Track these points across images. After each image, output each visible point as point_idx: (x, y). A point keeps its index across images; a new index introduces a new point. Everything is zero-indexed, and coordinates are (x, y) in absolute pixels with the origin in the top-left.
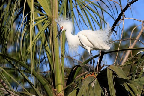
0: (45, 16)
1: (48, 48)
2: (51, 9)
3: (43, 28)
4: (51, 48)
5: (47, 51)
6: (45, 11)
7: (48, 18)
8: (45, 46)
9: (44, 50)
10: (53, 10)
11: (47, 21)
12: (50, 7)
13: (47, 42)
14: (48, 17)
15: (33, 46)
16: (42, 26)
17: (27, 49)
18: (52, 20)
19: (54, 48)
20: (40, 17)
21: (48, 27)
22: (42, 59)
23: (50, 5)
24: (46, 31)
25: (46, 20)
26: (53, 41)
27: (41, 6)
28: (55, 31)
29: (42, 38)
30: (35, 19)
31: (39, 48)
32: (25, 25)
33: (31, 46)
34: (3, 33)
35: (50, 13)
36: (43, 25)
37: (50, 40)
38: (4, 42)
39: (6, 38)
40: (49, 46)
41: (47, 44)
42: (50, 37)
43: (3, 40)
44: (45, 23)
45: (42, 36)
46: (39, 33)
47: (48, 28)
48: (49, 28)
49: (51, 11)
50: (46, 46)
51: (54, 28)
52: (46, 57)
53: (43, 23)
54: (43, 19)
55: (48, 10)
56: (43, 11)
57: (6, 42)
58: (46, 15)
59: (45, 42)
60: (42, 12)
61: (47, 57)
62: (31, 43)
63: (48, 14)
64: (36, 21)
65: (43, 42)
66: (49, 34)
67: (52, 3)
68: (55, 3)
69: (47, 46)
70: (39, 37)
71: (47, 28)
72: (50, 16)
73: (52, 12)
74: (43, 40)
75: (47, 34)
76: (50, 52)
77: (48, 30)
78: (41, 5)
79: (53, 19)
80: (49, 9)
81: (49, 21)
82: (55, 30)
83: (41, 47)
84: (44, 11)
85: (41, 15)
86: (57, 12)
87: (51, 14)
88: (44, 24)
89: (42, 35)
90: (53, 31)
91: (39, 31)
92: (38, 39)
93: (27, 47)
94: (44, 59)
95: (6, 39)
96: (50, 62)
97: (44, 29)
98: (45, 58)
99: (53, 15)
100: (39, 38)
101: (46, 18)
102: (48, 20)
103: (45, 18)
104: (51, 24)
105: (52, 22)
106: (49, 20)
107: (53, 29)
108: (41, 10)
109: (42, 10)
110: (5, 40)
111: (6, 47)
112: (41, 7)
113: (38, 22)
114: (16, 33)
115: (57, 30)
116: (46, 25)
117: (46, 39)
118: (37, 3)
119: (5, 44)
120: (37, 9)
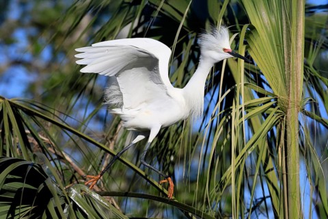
0: (269, 98)
1: (273, 175)
2: (286, 82)
3: (263, 127)
4: (280, 176)
5: (270, 181)
6: (270, 85)
7: (276, 104)
8: (267, 169)
9: (264, 179)
10: (291, 83)
11: (273, 110)
12: (284, 75)
13: (270, 159)
14: (276, 99)
15: (238, 171)
16: (262, 122)
17: (221, 176)
18: (287, 109)
20: (257, 99)
21: (276, 124)
22: (256, 200)
23: (283, 70)
24: (269, 133)
25: (273, 106)
26: (286, 159)
27: (262, 74)
28: (293, 136)
29: (258, 151)
30: (247, 103)
31: (252, 175)
32: (221, 117)
33: (232, 169)
34: (166, 135)
35: (283, 90)
36: (263, 118)
37: (280, 156)
38: (168, 157)
39: (170, 146)
40: (275, 170)
41: (271, 165)
42: (280, 149)
43: (165, 152)
44: (268, 115)
45: (260, 146)
46: (253, 138)
47: (276, 126)
48: (279, 126)
49: (286, 86)
50: (269, 171)
51: (291, 126)
52: (267, 197)
53: (263, 114)
54: (264, 104)
55: (278, 83)
56: (265, 85)
57: (172, 158)
58: (273, 95)
59: (267, 160)
60: (262, 87)
61: (270, 196)
62: (234, 161)
63: (276, 93)
64: (248, 108)
65: (261, 161)
66: (277, 141)
67: (289, 65)
68: (297, 67)
69: (272, 169)
70: (253, 147)
71: (274, 128)
72: (282, 97)
73: (287, 87)
74: (263, 156)
75: (272, 140)
77: (276, 131)
78: (262, 70)
79: (288, 104)
80: (280, 80)
81: (279, 109)
82: (293, 132)
83: (257, 172)
84: (268, 85)
85: (261, 95)
86: (299, 88)
87: (285, 93)
88: (266, 118)
89: (259, 142)
90: (289, 135)
91: (254, 133)
92: (249, 152)
94: (261, 202)
95: (171, 150)
97: (267, 129)
98: (264, 199)
99: (289, 95)
100: (253, 151)
101: (273, 102)
102: (277, 108)
103: (270, 101)
104: (283, 117)
105: (286, 113)
106: (278, 107)
107: (288, 130)
108: (260, 82)
109: (264, 82)
110: (169, 153)
111: (171, 169)
112: (262, 76)
113: (252, 112)
114: (197, 136)
115: (297, 132)
116: (271, 119)
117: (269, 151)
118: (252, 65)
119: (168, 161)
120: (251, 79)
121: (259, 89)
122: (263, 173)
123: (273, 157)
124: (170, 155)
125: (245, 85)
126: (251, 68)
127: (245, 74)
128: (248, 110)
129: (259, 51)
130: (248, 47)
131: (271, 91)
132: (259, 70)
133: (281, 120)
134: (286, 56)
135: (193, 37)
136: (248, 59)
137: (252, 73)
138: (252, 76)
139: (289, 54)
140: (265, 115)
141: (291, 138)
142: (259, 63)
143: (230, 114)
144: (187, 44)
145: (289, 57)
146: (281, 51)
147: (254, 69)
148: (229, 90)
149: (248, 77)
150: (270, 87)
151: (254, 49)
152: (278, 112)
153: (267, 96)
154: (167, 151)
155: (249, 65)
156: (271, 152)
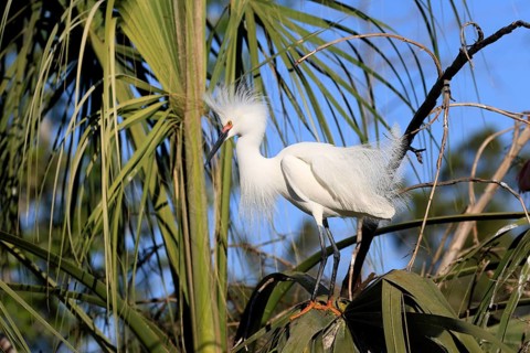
0: (157, 95)
1: (167, 213)
2: (181, 70)
3: (148, 140)
4: (177, 213)
5: (162, 221)
6: (158, 77)
7: (168, 104)
8: (158, 203)
9: (153, 218)
10: (188, 73)
11: (163, 115)
12: (177, 61)
13: (163, 189)
14: (167, 98)
16: (147, 132)
18: (183, 112)
19: (191, 211)
20: (138, 99)
21: (168, 135)
22: (144, 251)
23: (176, 53)
24: (159, 149)
25: (162, 109)
26: (186, 187)
27: (144, 61)
28: (195, 152)
29: (144, 176)
30: (122, 105)
31: (136, 214)
32: (83, 128)
35: (177, 83)
36: (149, 126)
37: (176, 184)
38: (7, 189)
39: (11, 173)
41: (163, 197)
42: (175, 173)
43: (3, 181)
44: (156, 121)
45: (145, 169)
46: (134, 157)
47: (169, 138)
48: (173, 138)
49: (180, 78)
50: (161, 206)
51: (191, 138)
52: (161, 246)
53: (148, 120)
54: (149, 105)
55: (168, 72)
56: (149, 78)
57: (14, 191)
58: (162, 92)
59: (157, 191)
60: (146, 80)
61: (165, 244)
62: (107, 193)
63: (166, 89)
64: (123, 112)
65: (149, 191)
66: (171, 160)
67: (184, 46)
68: (196, 49)
69: (165, 204)
70: (135, 170)
71: (166, 141)
72: (176, 94)
73: (183, 80)
74: (150, 184)
75: (164, 161)
76: (175, 228)
77: (169, 146)
78: (144, 56)
79: (185, 105)
80: (171, 68)
81: (171, 112)
82: (194, 146)
83: (142, 209)
84: (153, 77)
85: (143, 93)
86: (201, 81)
87: (179, 88)
88: (152, 126)
89: (145, 163)
90: (188, 152)
91: (135, 148)
92: (130, 178)
93: (89, 206)
94: (151, 254)
95: (13, 179)
96: (176, 265)
97: (155, 142)
98: (155, 249)
99: (186, 92)
100: (136, 177)
101: (162, 102)
102: (168, 111)
103: (157, 101)
104: (178, 124)
105: (183, 118)
106: (171, 109)
107: (187, 144)
108: (141, 73)
109: (148, 72)
110: (9, 183)
112: (144, 64)
113: (131, 118)
114: (51, 157)
115: (201, 146)
116: (161, 129)
117: (160, 177)
118: (128, 48)
119: (9, 195)
120: (128, 68)
121: (141, 84)
122: (151, 209)
123: (166, 186)
124: (11, 186)
125: (117, 77)
126: (127, 52)
127: (116, 58)
128: (125, 115)
129: (138, 26)
130: (120, 21)
131: (158, 86)
132: (139, 56)
133: (176, 129)
134: (179, 33)
135: (38, 9)
136: (122, 39)
137: (129, 59)
138: (130, 65)
139: (183, 30)
140: (151, 122)
141: (193, 155)
142: (140, 44)
143: (96, 123)
144: (29, 19)
145: (184, 35)
146: (171, 26)
147: (131, 53)
148: (93, 88)
149: (122, 64)
150: (156, 79)
151: (129, 23)
152: (170, 118)
153: (153, 94)
154: (7, 179)
155: (124, 47)
156: (164, 177)
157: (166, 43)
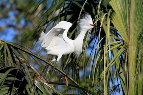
0: (121, 41)
1: (122, 75)
2: (128, 34)
3: (118, 54)
4: (125, 75)
5: (121, 78)
6: (121, 36)
7: (124, 44)
8: (120, 72)
9: (118, 77)
10: (130, 35)
11: (122, 47)
12: (127, 31)
13: (121, 68)
14: (124, 42)
15: (107, 73)
16: (117, 52)
17: (100, 75)
18: (128, 46)
19: (129, 75)
20: (115, 42)
21: (123, 53)
22: (115, 86)
23: (127, 29)
24: (120, 56)
25: (122, 45)
26: (128, 68)
27: (118, 31)
31: (113, 75)
32: (99, 50)
33: (104, 73)
35: (127, 38)
37: (125, 67)
38: (76, 67)
39: (77, 62)
41: (121, 70)
42: (125, 63)
43: (75, 65)
44: (120, 49)
45: (116, 63)
46: (113, 59)
47: (124, 54)
50: (120, 73)
51: (130, 54)
53: (118, 48)
54: (118, 44)
55: (124, 35)
56: (119, 36)
57: (78, 68)
58: (122, 40)
59: (119, 68)
61: (121, 84)
62: (105, 69)
63: (124, 39)
64: (111, 46)
65: (117, 69)
66: (124, 60)
67: (129, 27)
69: (122, 72)
70: (114, 63)
71: (123, 54)
72: (126, 41)
73: (128, 37)
74: (118, 67)
75: (122, 60)
76: (124, 80)
77: (123, 56)
78: (117, 29)
79: (129, 44)
80: (125, 33)
81: (125, 46)
82: (131, 56)
83: (115, 74)
84: (120, 36)
85: (117, 40)
87: (127, 39)
89: (116, 61)
90: (129, 57)
91: (114, 56)
92: (112, 65)
94: (117, 87)
95: (78, 64)
97: (119, 55)
98: (118, 85)
99: (129, 40)
100: (114, 65)
101: (122, 43)
102: (124, 46)
103: (121, 43)
104: (127, 50)
105: (128, 48)
106: (124, 45)
107: (129, 55)
108: (116, 34)
109: (118, 34)
110: (77, 65)
111: (77, 72)
112: (117, 32)
114: (89, 58)
116: (122, 51)
117: (120, 65)
118: (113, 27)
120: (113, 33)
121: (116, 37)
122: (118, 74)
123: (122, 67)
124: (77, 66)
125: (110, 36)
126: (113, 28)
127: (110, 31)
130: (111, 19)
131: (121, 38)
132: (116, 29)
133: (126, 51)
134: (128, 23)
136: (111, 24)
137: (113, 30)
138: (113, 32)
139: (129, 22)
140: (119, 49)
141: (130, 59)
142: (116, 26)
143: (103, 48)
145: (129, 24)
146: (126, 21)
148: (103, 38)
150: (121, 37)
151: (114, 20)
152: (124, 48)
153: (119, 41)
154: (76, 64)
155: (112, 27)
156: (121, 64)
157: (124, 26)
